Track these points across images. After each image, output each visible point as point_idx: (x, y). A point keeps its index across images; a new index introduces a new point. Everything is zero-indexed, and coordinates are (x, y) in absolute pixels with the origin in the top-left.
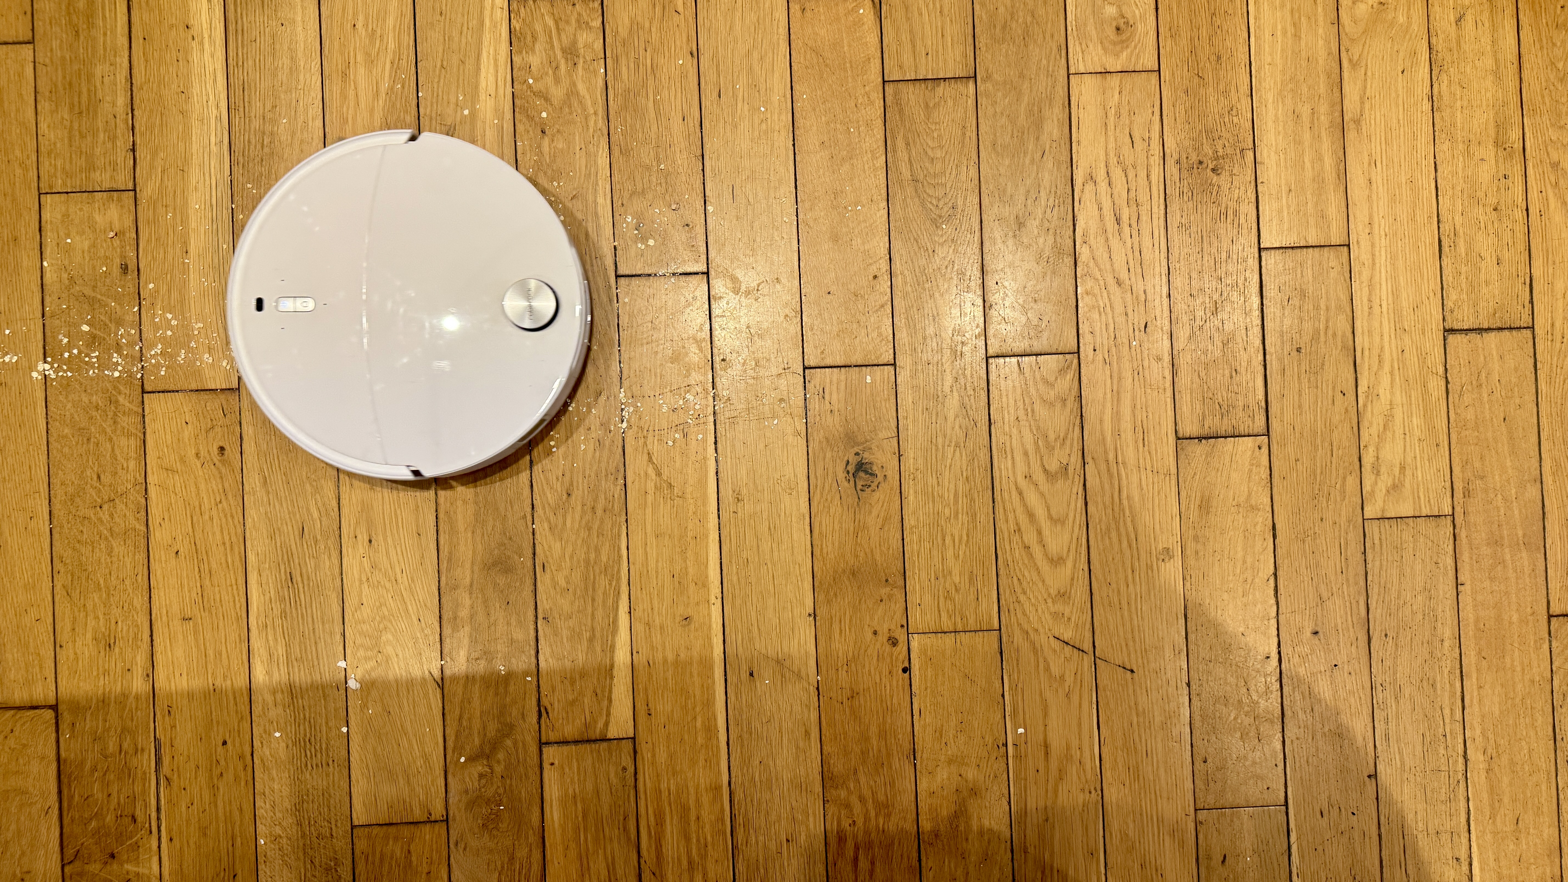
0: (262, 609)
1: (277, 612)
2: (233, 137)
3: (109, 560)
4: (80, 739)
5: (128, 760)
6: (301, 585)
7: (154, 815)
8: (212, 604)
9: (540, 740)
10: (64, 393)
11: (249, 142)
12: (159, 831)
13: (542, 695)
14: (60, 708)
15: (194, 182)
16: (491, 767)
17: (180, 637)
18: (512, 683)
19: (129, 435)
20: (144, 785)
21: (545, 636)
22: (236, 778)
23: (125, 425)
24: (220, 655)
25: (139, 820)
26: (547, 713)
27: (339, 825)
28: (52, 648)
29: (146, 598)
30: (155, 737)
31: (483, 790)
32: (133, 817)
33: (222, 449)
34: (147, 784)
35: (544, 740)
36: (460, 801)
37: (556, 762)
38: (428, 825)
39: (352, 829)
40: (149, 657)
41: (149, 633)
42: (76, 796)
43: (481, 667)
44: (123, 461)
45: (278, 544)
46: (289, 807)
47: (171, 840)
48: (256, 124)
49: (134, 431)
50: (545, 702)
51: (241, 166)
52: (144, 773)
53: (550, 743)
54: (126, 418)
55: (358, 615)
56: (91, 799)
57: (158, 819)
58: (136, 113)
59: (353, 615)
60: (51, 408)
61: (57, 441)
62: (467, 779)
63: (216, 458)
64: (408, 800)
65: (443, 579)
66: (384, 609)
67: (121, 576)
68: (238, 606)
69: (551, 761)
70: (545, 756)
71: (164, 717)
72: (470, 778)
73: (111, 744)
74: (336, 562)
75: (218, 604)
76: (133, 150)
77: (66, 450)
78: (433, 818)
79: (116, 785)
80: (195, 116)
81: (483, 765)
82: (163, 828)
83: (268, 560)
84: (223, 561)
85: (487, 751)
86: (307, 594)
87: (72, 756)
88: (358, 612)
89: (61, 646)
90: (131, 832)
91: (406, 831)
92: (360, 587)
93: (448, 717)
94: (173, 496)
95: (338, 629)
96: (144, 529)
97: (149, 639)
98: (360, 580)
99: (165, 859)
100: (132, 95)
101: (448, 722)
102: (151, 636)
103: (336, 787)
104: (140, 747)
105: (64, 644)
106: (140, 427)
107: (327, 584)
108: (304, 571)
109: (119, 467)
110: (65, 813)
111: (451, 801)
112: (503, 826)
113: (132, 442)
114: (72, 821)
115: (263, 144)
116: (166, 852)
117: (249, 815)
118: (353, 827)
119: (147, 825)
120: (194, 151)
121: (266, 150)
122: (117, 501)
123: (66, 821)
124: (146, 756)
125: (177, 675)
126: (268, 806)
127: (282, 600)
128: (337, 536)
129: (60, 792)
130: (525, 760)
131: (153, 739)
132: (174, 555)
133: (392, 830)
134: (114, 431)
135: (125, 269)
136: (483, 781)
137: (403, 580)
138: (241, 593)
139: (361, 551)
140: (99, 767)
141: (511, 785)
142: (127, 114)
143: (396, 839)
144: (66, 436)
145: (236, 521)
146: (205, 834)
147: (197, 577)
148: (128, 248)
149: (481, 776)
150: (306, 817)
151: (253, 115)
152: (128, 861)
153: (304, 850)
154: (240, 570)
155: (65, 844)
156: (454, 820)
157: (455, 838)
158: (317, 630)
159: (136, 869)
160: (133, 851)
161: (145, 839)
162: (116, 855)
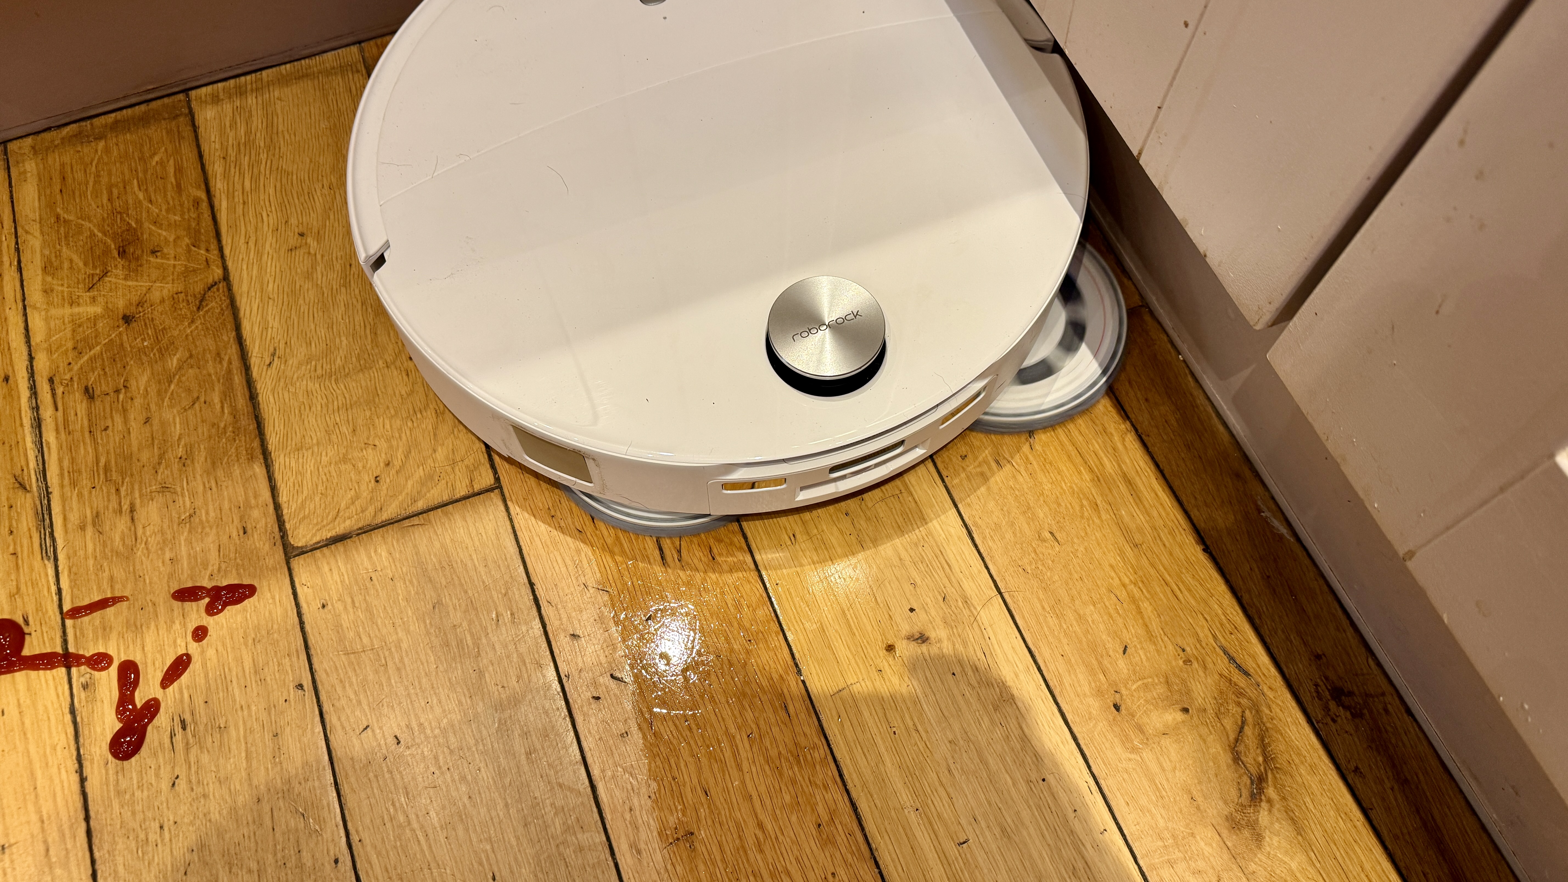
4: (226, 506)
5: (114, 497)
7: (47, 413)
12: (33, 388)
14: (280, 555)
20: (73, 460)
25: (78, 395)
28: (320, 676)
30: (56, 559)
32: (92, 397)
34: (66, 463)
40: (84, 731)
41: (88, 785)
42: (217, 400)
47: (7, 378)
52: (74, 484)
56: (186, 403)
57: (36, 408)
71: (39, 608)
73: (155, 517)
79: (135, 443)
82: (26, 395)
87: (237, 471)
89: (300, 686)
90: (93, 370)
97: (87, 771)
99: (20, 341)
102: (83, 780)
104: (90, 530)
105: (293, 694)
110: (236, 363)
114: (218, 354)
116: (15, 356)
119: (59, 391)
123: (233, 351)
124: (74, 518)
129: (253, 397)
131: (61, 556)
140: (176, 467)
152: (94, 320)
155: (228, 313)
159: (76, 310)
160: (85, 340)
161: (62, 365)
162: (121, 322)
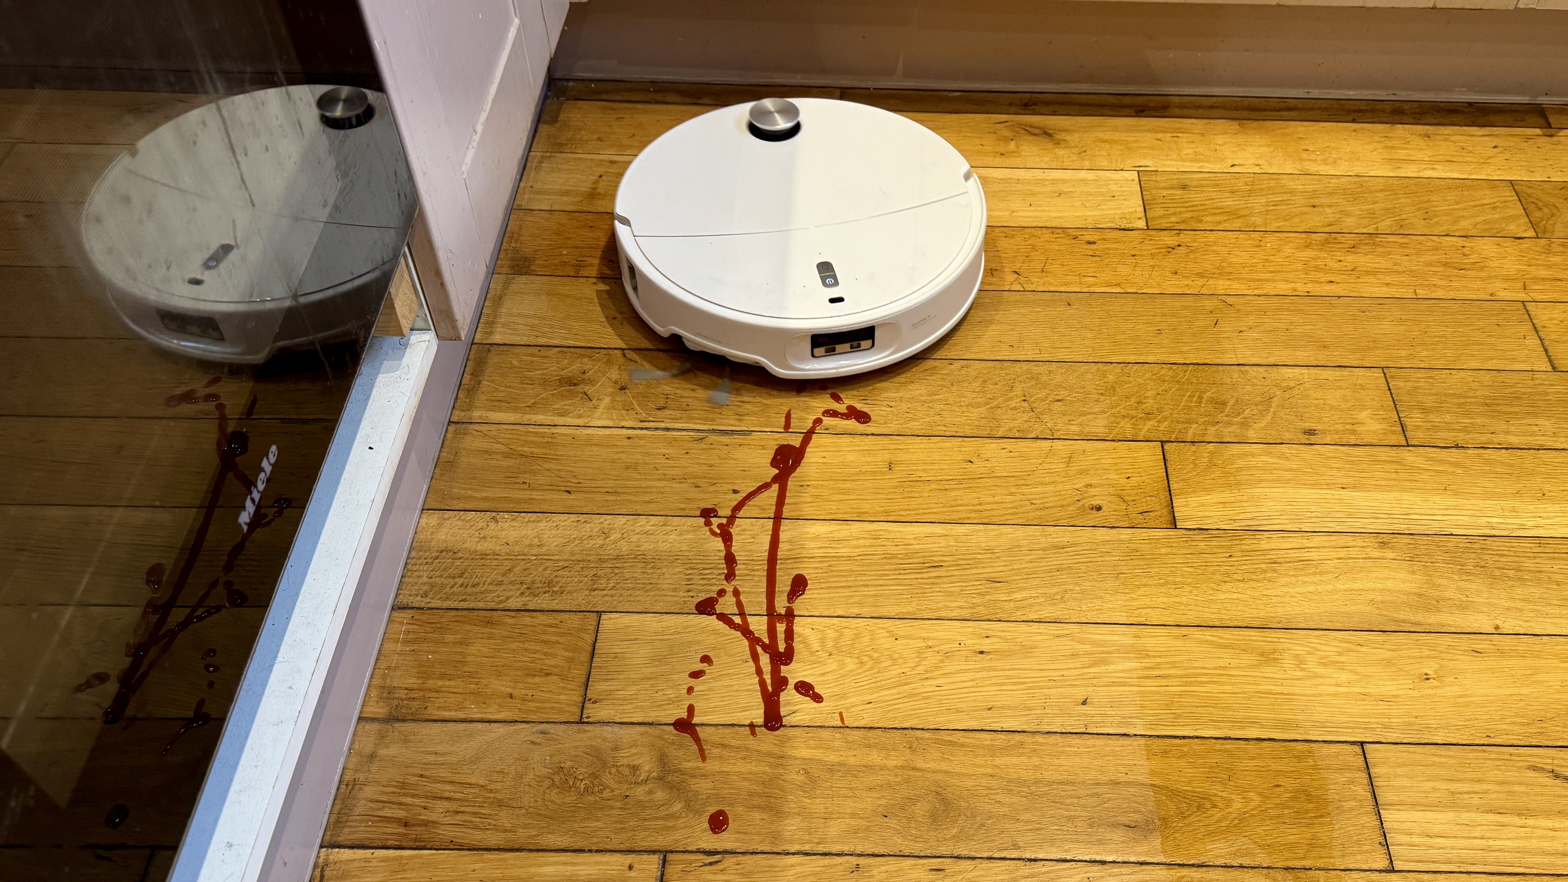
0: (898, 535)
1: (893, 550)
2: (1502, 539)
3: (963, 404)
5: (730, 407)
6: (925, 576)
7: (661, 426)
8: (906, 490)
9: (672, 852)
10: (1154, 377)
11: (1502, 555)
12: (642, 429)
13: (741, 858)
15: (1436, 499)
16: (645, 781)
17: (869, 459)
18: (765, 816)
19: (1110, 428)
20: (698, 419)
21: (831, 866)
22: (689, 500)
23: (1122, 424)
24: (843, 494)
25: (659, 412)
26: (711, 864)
27: (606, 598)
29: (916, 433)
30: (753, 431)
31: (613, 770)
32: (664, 408)
33: (1099, 509)
34: (699, 422)
35: (670, 857)
36: (605, 740)
37: (632, 874)
38: (580, 699)
39: (597, 612)
40: (849, 432)
41: (876, 433)
43: (795, 777)
44: (1079, 421)
45: (979, 556)
46: (642, 548)
47: (629, 438)
48: (1528, 564)
49: (1115, 432)
50: (730, 861)
51: (1468, 545)
52: (713, 421)
53: (664, 867)
54: (1129, 425)
55: (883, 633)
57: (657, 429)
58: (1504, 451)
59: (883, 628)
60: (1136, 367)
61: (1098, 370)
62: (633, 751)
63: (1087, 502)
64: (621, 677)
65: (927, 735)
66: (889, 663)
67: (944, 413)
68: (902, 513)
69: (636, 866)
70: (645, 857)
71: (776, 440)
72: (635, 754)
74: (955, 614)
75: (906, 495)
76: (1457, 447)
77: (1089, 376)
78: (587, 705)
79: (703, 396)
80: (1517, 504)
81: (650, 772)
82: (645, 432)
83: (959, 544)
84: (959, 502)
85: (669, 779)
86: (914, 582)
88: (887, 634)
90: (646, 405)
91: (579, 672)
92: (920, 638)
93: (728, 731)
94: (1039, 461)
95: (865, 611)
96: (1000, 434)
98: (928, 639)
99: (607, 432)
100: (1524, 449)
101: (721, 730)
102: (873, 435)
103: (657, 598)
104: (744, 418)
106: (1120, 437)
107: (925, 602)
108: (944, 580)
109: (1071, 418)
111: (609, 728)
112: (554, 795)
113: (1102, 430)
115: (1504, 569)
116: (615, 433)
117: (640, 509)
118: (599, 613)
119: (651, 419)
120: (1473, 501)
121: (1497, 573)
122: (1031, 414)
124: (733, 422)
125: (823, 454)
126: (648, 528)
127: (908, 556)
128: (988, 617)
130: (646, 829)
131: (752, 429)
132: (968, 458)
133: (585, 657)
134: (1113, 415)
135: (1311, 432)
136: (626, 771)
137: (929, 686)
138: (918, 517)
139: (969, 642)
141: (612, 808)
142: (1500, 444)
143: (571, 660)
144: (1104, 376)
145: (1008, 517)
146: (628, 468)
147: (940, 478)
148: (1337, 436)
149: (635, 768)
150: (625, 565)
151: (1538, 560)
152: (613, 401)
153: (583, 560)
154: (948, 517)
156: (579, 732)
157: (552, 731)
158: (866, 589)
159: (602, 407)
160: (623, 406)
161: (635, 416)
162: (623, 391)
